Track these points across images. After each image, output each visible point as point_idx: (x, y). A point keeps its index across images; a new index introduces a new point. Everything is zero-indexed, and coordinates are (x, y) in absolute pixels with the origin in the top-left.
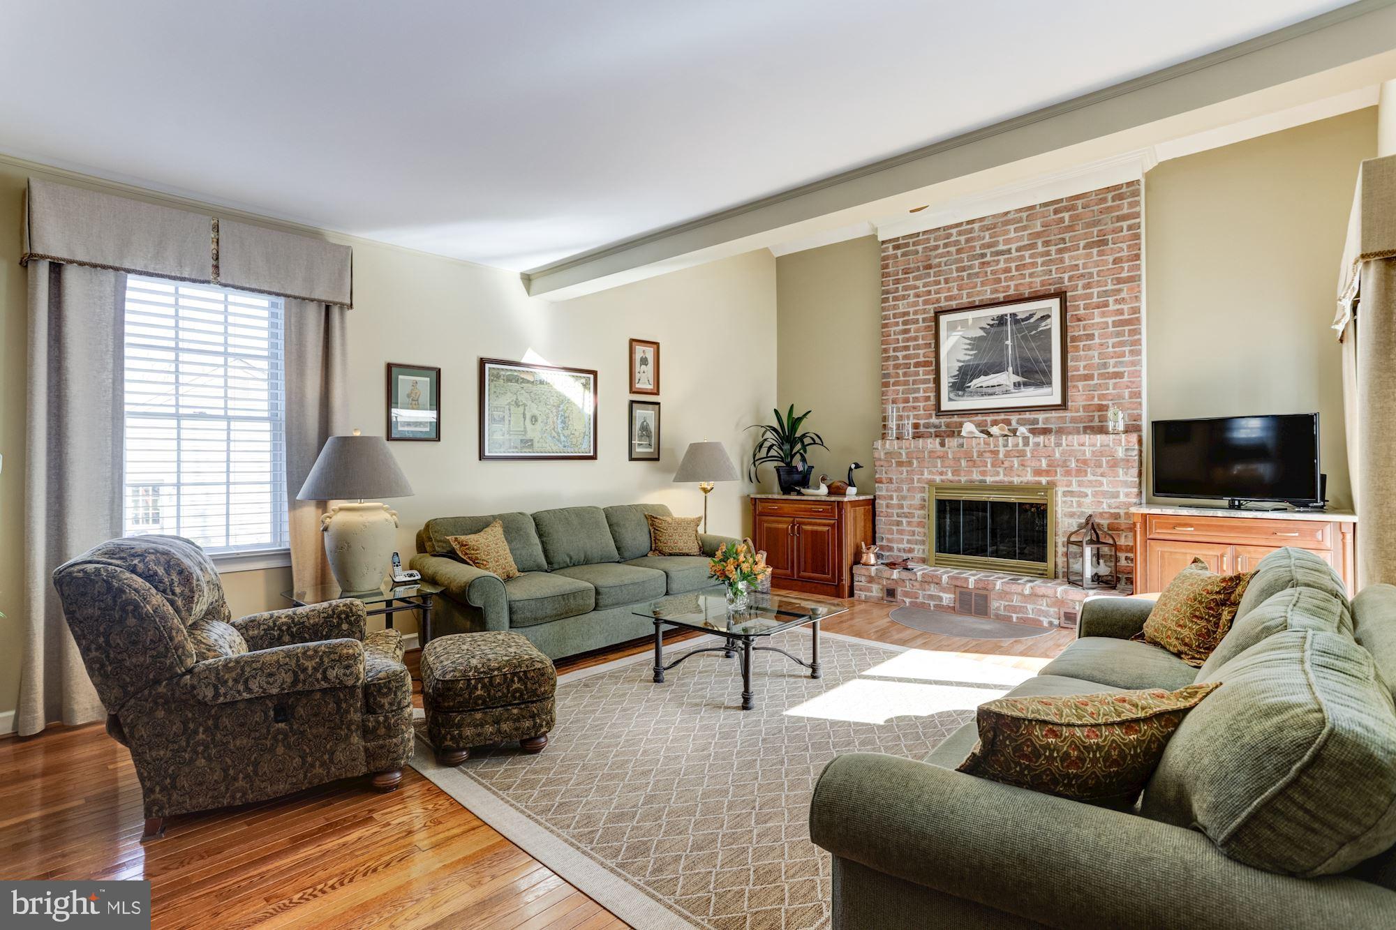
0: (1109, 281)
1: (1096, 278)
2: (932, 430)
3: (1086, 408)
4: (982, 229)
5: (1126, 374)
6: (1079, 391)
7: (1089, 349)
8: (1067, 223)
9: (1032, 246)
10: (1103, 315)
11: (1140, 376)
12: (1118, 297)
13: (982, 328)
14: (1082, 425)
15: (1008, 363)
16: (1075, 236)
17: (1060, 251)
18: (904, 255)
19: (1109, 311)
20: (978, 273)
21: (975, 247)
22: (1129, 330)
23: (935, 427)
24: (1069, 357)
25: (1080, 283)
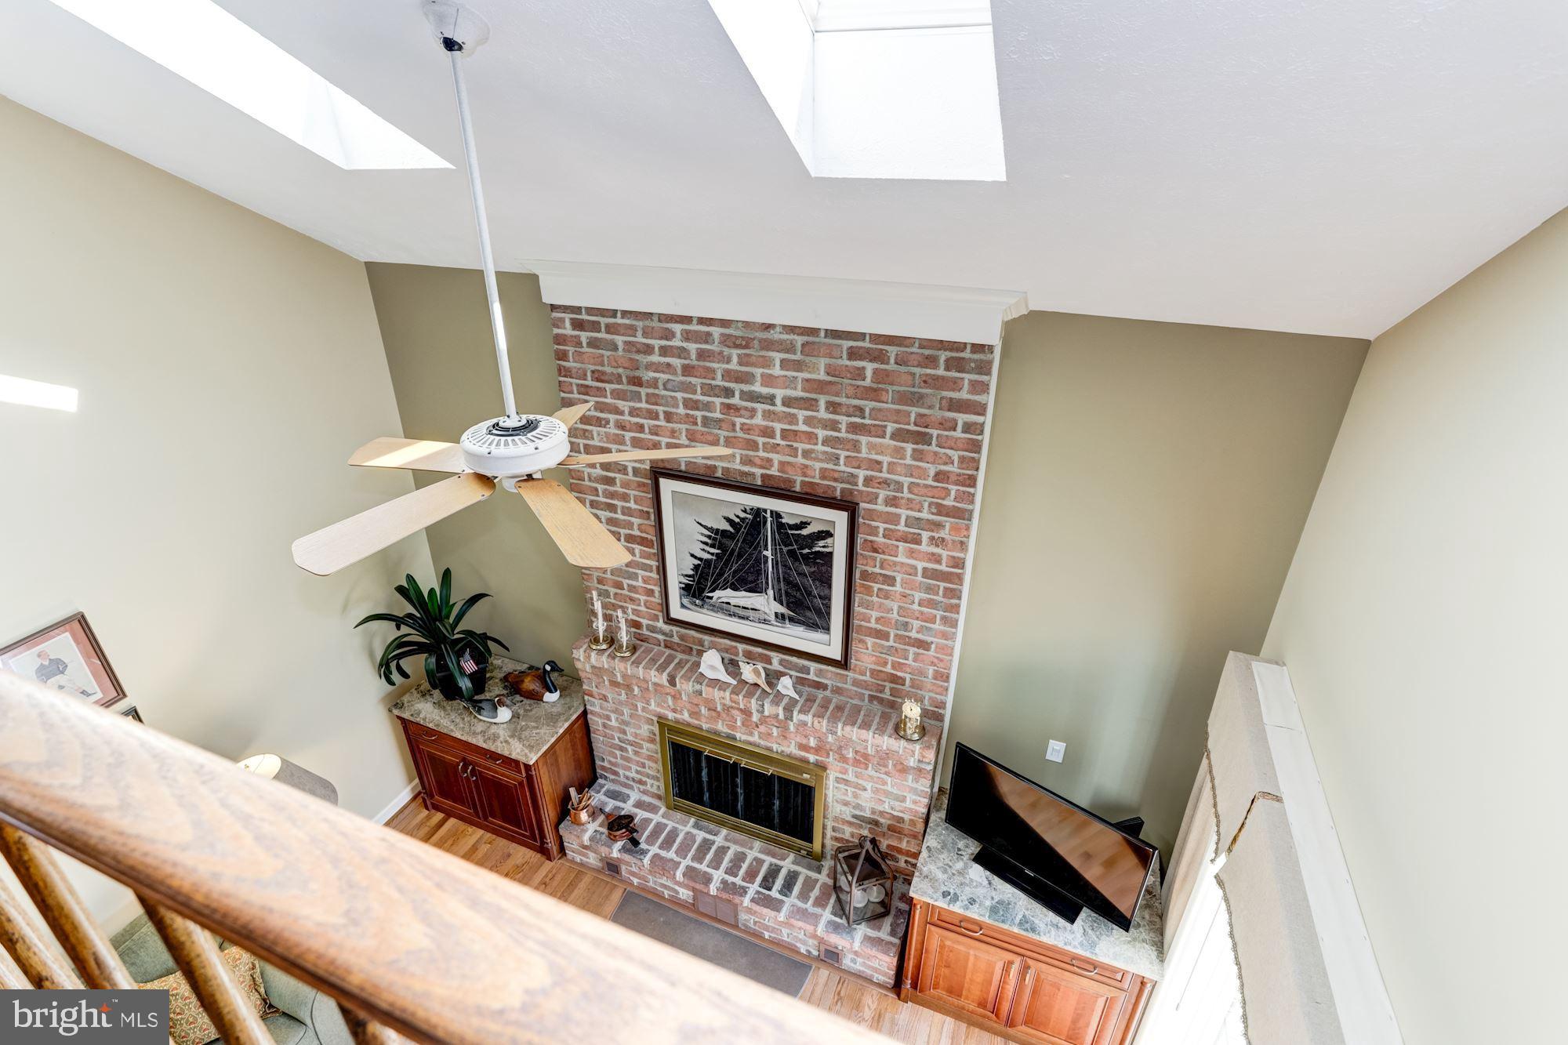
0: (926, 505)
1: (906, 494)
2: (661, 637)
3: (874, 673)
4: (726, 340)
5: (933, 646)
6: (867, 649)
7: (887, 597)
8: (868, 382)
9: (810, 404)
10: (911, 554)
11: (951, 655)
12: (936, 535)
13: (728, 520)
14: (867, 693)
15: (767, 583)
16: (880, 410)
17: (854, 428)
18: (592, 343)
19: (920, 552)
20: (720, 420)
21: (714, 371)
22: (946, 589)
23: (664, 634)
24: (857, 599)
25: (883, 494)
